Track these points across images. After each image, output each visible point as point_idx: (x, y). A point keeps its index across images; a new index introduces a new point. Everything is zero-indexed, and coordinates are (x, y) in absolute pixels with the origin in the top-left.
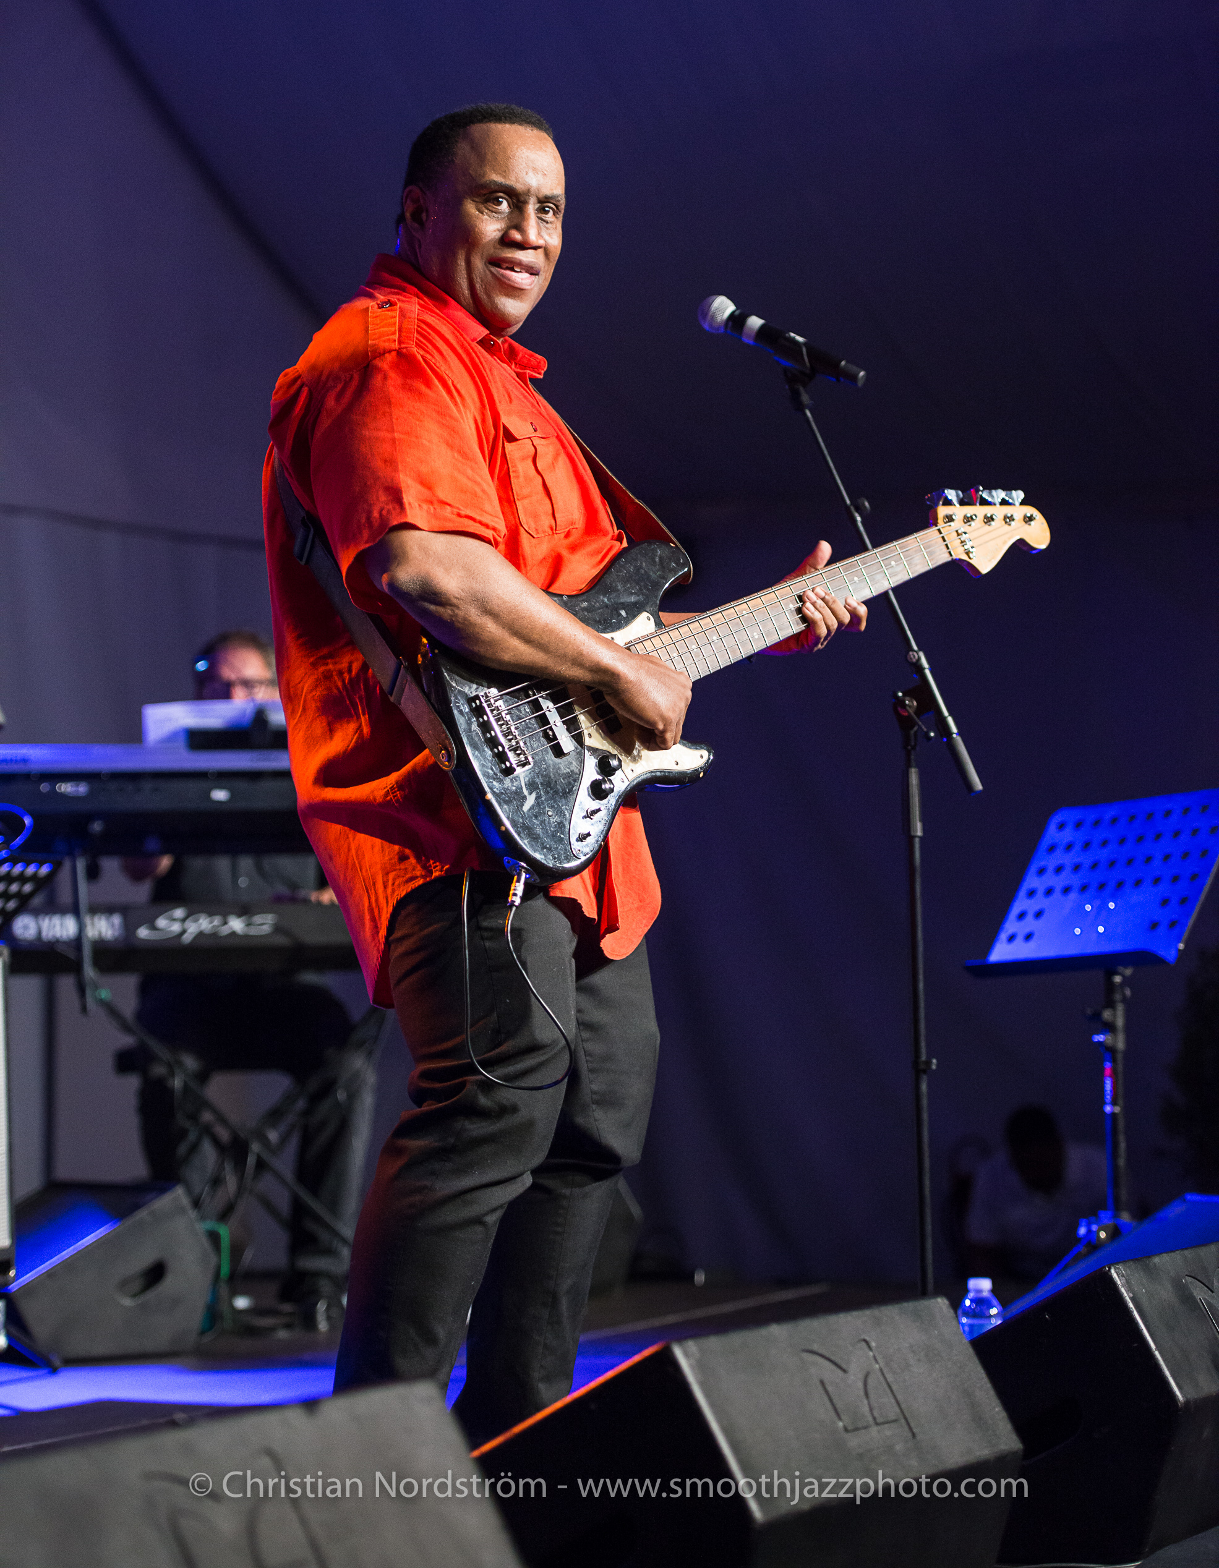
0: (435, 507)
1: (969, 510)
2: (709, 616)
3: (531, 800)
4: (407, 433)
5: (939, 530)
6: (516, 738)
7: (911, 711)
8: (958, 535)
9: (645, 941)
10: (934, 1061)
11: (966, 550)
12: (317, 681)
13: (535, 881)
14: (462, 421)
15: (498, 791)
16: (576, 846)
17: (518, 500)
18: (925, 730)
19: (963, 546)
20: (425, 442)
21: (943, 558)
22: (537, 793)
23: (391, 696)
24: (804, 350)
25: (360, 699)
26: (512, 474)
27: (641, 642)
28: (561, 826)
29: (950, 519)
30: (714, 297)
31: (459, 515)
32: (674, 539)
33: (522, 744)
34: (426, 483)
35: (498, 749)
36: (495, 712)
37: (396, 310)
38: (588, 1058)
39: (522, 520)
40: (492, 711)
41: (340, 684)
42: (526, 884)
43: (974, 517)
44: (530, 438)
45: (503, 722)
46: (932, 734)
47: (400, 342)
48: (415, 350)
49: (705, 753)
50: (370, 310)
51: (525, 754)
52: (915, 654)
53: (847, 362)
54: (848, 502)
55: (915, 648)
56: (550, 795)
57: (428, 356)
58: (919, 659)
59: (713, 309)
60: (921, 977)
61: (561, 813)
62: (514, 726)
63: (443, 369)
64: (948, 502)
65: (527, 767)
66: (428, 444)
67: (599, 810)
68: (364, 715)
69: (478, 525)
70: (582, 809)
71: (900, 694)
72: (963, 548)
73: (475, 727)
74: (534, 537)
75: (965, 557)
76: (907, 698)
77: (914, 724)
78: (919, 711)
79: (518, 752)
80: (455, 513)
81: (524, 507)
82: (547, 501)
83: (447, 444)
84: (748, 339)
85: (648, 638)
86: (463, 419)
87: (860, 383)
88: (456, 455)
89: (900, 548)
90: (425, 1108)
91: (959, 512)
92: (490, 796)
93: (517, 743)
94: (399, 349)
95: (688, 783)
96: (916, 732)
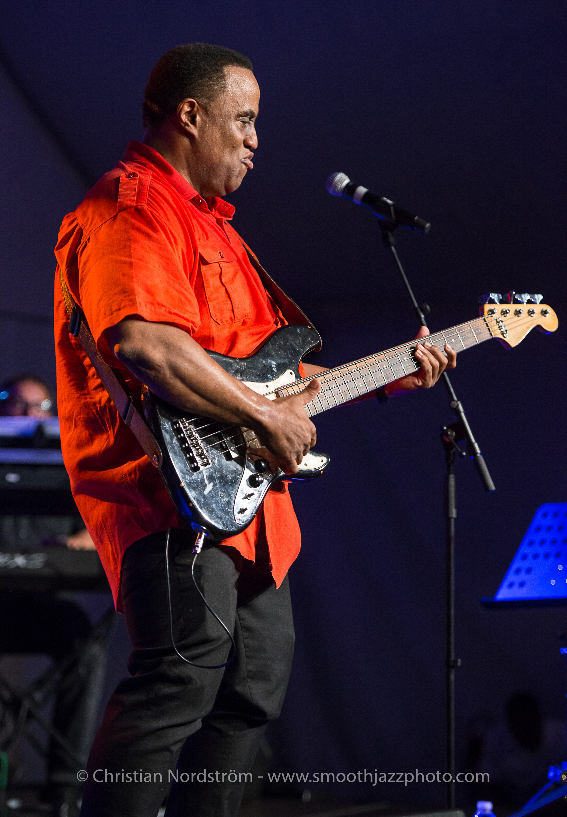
0: (155, 307)
1: (505, 307)
2: (331, 373)
3: (210, 487)
4: (140, 260)
5: (484, 320)
6: (202, 448)
7: (452, 439)
8: (497, 322)
9: (287, 577)
10: (459, 661)
11: (502, 332)
12: (81, 409)
13: (211, 538)
14: (174, 254)
15: (188, 481)
16: (238, 516)
17: (209, 301)
18: (460, 450)
19: (500, 329)
20: (150, 266)
21: (486, 337)
22: (214, 483)
23: (125, 420)
24: (392, 209)
25: (108, 420)
26: (205, 285)
27: (286, 388)
28: (229, 503)
29: (492, 312)
30: (337, 174)
31: (170, 313)
32: (311, 324)
33: (205, 452)
34: (149, 291)
35: (190, 455)
36: (188, 431)
37: (137, 180)
38: (247, 649)
39: (212, 314)
40: (186, 431)
41: (94, 411)
42: (205, 540)
43: (508, 311)
44: (218, 262)
45: (193, 438)
46: (464, 454)
47: (137, 202)
48: (145, 207)
49: (325, 459)
50: (121, 178)
51: (207, 458)
52: (456, 403)
53: (420, 217)
54: (416, 305)
55: (455, 398)
56: (222, 484)
57: (154, 212)
58: (458, 406)
59: (335, 181)
60: (452, 606)
61: (229, 496)
62: (200, 441)
63: (163, 220)
64: (492, 302)
65: (208, 466)
66: (152, 267)
67: (253, 494)
68: (110, 430)
69: (182, 319)
70: (243, 493)
71: (445, 428)
72: (500, 331)
73: (175, 440)
74: (219, 325)
75: (501, 337)
76: (449, 430)
77: (453, 447)
78: (456, 439)
79: (203, 457)
80: (168, 311)
81: (213, 306)
82: (229, 302)
83: (164, 268)
84: (357, 201)
85: (291, 385)
86: (174, 252)
87: (427, 231)
88: (170, 275)
89: (458, 331)
90: (137, 675)
91: (498, 308)
92: (183, 484)
93: (202, 451)
94: (136, 206)
95: (313, 477)
96: (454, 453)
